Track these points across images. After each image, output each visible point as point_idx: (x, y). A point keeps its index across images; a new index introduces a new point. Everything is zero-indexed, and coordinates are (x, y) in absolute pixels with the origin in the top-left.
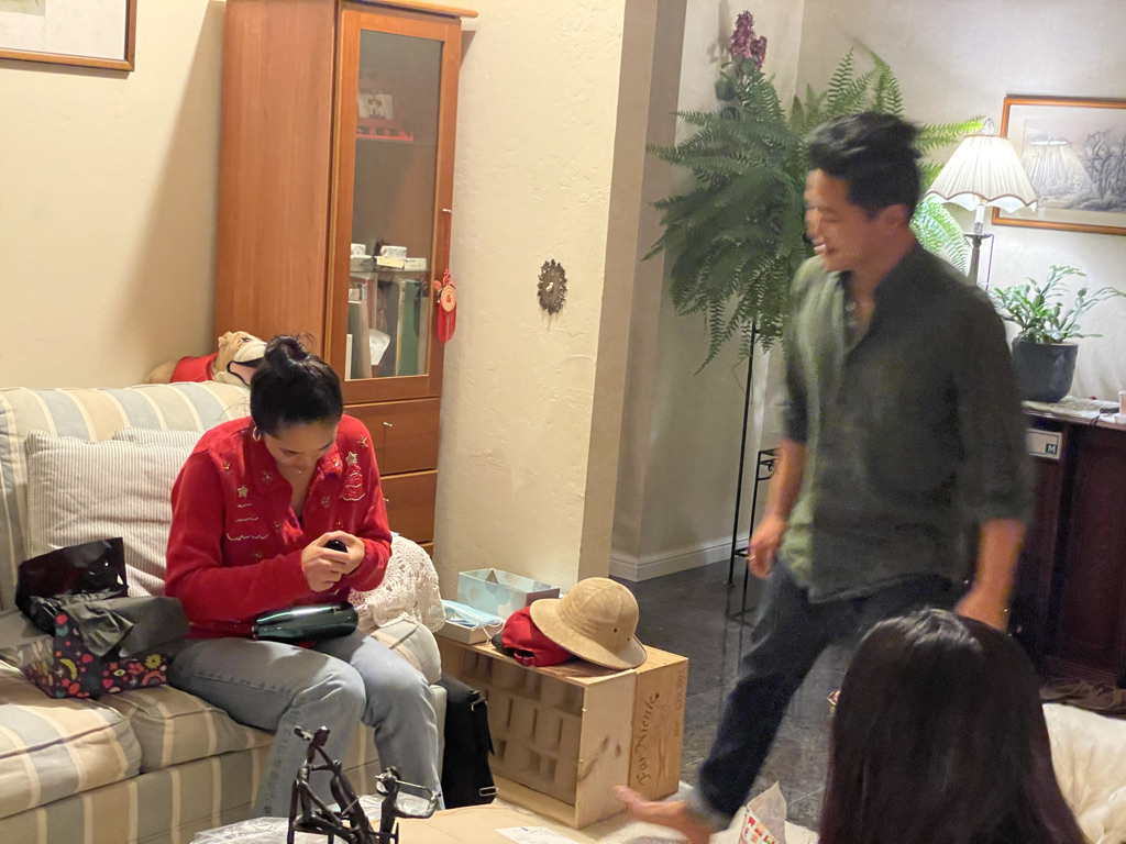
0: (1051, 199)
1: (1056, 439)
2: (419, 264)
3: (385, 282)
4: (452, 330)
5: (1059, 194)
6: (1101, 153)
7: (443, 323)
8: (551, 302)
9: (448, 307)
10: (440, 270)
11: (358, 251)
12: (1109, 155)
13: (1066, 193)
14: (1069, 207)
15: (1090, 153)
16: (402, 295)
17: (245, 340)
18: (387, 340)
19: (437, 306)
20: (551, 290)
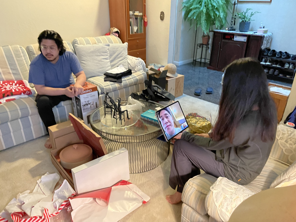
2: (141, 14)
3: (136, 17)
4: (147, 24)
7: (145, 24)
8: (162, 18)
9: (146, 21)
10: (144, 15)
11: (131, 13)
16: (139, 20)
17: (114, 28)
18: (137, 28)
19: (144, 21)
20: (162, 16)
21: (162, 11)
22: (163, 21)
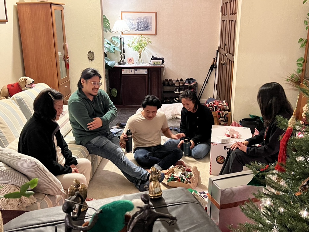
0: (132, 30)
1: (146, 71)
5: (133, 29)
6: (140, 21)
12: (141, 21)
13: (134, 28)
14: (136, 31)
15: (138, 21)
20: (91, 57)
21: (91, 51)
22: (92, 61)
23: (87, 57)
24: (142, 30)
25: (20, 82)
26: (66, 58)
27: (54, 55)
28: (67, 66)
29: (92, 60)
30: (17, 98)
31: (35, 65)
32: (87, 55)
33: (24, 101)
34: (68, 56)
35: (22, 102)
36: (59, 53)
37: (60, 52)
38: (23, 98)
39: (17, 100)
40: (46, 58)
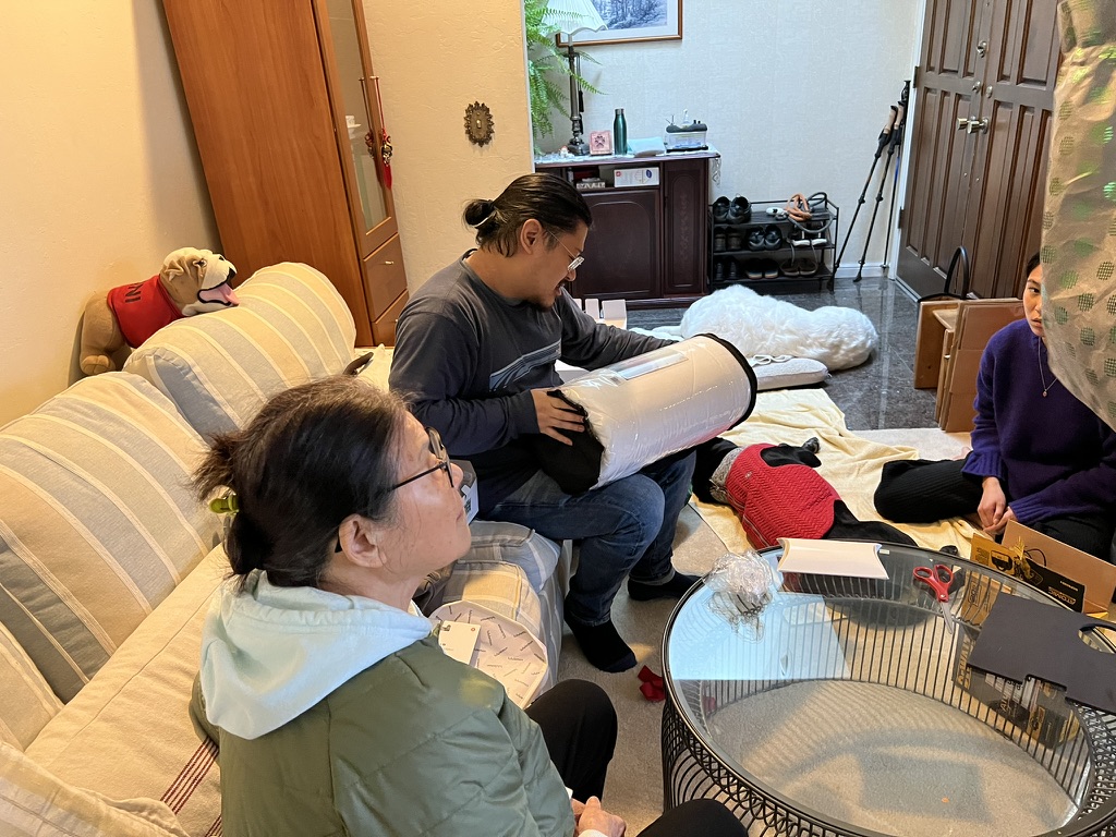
8: (480, 135)
14: (608, 27)
20: (479, 126)
21: (477, 104)
22: (485, 145)
23: (464, 129)
24: (630, 25)
25: (168, 274)
26: (377, 144)
27: (327, 131)
28: (384, 175)
29: (482, 142)
30: (161, 361)
31: (251, 179)
32: (464, 122)
33: (196, 377)
34: (387, 134)
35: (189, 382)
36: (351, 123)
37: (352, 117)
38: (191, 361)
39: (161, 370)
40: (295, 145)
